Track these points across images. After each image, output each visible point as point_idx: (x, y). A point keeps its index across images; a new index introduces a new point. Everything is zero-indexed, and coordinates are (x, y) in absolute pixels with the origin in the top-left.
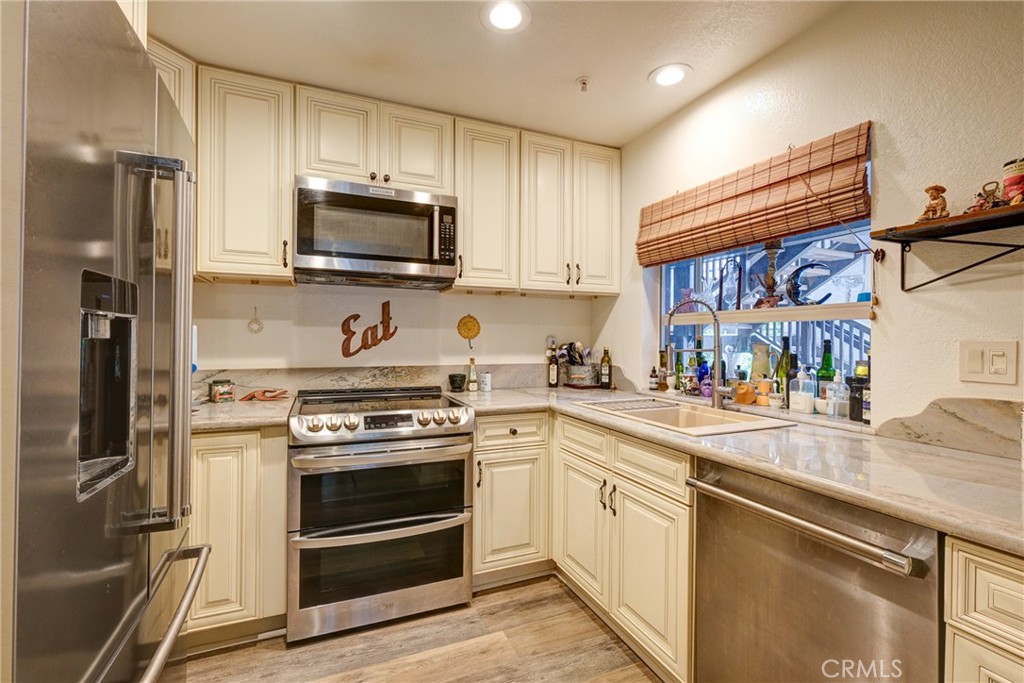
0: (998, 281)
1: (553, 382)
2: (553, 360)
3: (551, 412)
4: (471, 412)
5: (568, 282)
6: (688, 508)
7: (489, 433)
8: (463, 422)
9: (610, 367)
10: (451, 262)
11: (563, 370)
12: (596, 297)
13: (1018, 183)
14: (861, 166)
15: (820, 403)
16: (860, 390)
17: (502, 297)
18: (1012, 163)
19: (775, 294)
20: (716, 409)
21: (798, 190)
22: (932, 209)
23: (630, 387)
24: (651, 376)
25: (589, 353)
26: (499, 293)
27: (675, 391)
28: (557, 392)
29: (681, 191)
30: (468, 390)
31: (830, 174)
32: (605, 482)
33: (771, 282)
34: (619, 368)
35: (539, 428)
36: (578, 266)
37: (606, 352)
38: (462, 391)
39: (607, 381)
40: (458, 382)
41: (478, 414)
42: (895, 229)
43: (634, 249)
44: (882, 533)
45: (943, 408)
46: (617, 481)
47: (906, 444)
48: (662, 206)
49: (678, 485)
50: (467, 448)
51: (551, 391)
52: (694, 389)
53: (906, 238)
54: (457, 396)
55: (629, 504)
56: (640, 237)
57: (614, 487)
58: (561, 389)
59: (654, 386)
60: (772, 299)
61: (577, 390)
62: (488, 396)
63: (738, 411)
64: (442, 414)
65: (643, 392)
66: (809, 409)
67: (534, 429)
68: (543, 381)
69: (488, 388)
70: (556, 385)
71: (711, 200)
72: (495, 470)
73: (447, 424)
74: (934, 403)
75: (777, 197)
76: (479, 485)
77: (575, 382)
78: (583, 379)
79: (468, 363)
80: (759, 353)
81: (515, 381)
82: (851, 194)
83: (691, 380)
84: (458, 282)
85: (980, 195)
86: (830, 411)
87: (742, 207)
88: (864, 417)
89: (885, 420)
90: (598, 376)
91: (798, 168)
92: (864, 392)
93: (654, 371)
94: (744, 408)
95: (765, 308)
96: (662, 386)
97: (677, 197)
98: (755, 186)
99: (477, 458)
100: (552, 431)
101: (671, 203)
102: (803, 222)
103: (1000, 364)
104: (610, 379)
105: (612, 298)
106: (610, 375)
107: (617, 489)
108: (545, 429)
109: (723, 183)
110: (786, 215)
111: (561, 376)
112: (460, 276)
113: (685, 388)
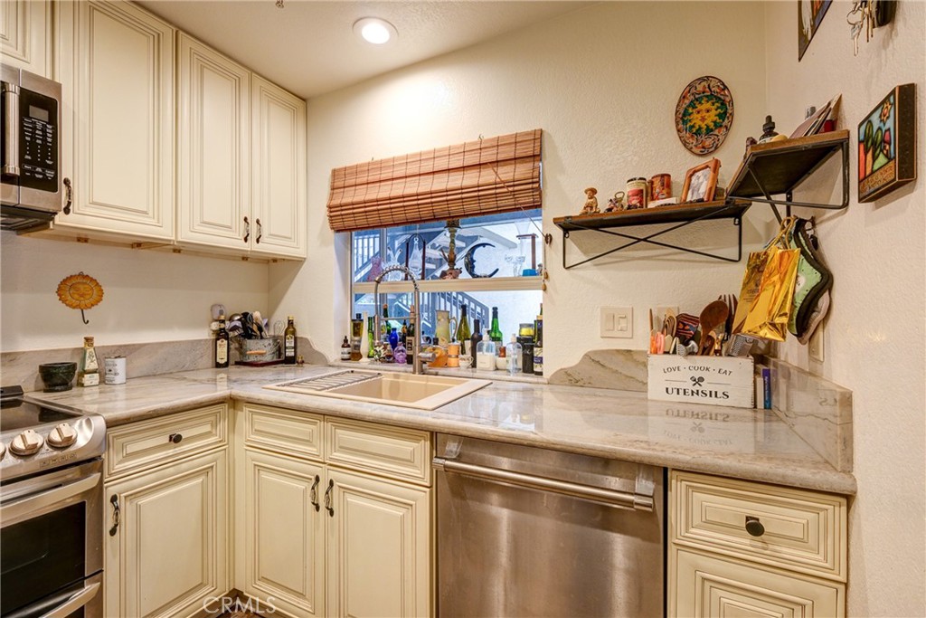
0: (620, 264)
1: (223, 362)
2: (221, 334)
3: (233, 402)
4: (99, 423)
5: (246, 240)
6: (428, 490)
7: (131, 448)
8: (81, 442)
9: (296, 339)
10: (51, 185)
11: (234, 345)
12: (275, 261)
13: (637, 195)
14: (536, 164)
15: (501, 362)
16: (531, 348)
17: (142, 252)
18: (632, 180)
19: (455, 267)
20: (417, 375)
21: (488, 176)
22: (589, 206)
23: (320, 359)
24: (343, 346)
25: (267, 325)
26: (138, 244)
27: (369, 360)
28: (227, 373)
29: (377, 158)
30: (82, 385)
31: (513, 166)
32: (317, 479)
33: (453, 257)
34: (306, 339)
35: (214, 425)
36: (258, 222)
37: (291, 323)
38: (70, 388)
39: (293, 354)
40: (57, 376)
41: (111, 424)
42: (571, 217)
43: (324, 212)
44: (621, 477)
45: (593, 359)
46: (334, 474)
47: (568, 388)
48: (356, 170)
49: (415, 467)
50: (90, 482)
51: (218, 373)
52: (389, 357)
53: (568, 226)
54: (58, 399)
55: (351, 499)
56: (331, 199)
57: (331, 483)
58: (232, 369)
59: (346, 356)
60: (453, 272)
61: (256, 368)
62: (120, 392)
63: (437, 374)
64: (33, 436)
65: (336, 364)
66: (492, 368)
67: (207, 428)
68: (208, 361)
69: (120, 378)
70: (226, 365)
71: (409, 172)
72: (143, 501)
73: (46, 453)
74: (586, 355)
75: (470, 179)
76: (113, 532)
77: (252, 359)
78: (262, 354)
79: (81, 344)
80: (442, 320)
81: (168, 365)
82: (530, 186)
83: (385, 348)
84: (60, 219)
85: (611, 200)
86: (511, 366)
87: (440, 183)
88: (535, 370)
89: (553, 372)
90: (279, 350)
91: (488, 156)
92: (535, 349)
93: (346, 341)
94: (441, 371)
95: (449, 279)
96: (355, 355)
97: (374, 163)
98: (451, 166)
99: (109, 491)
100: (233, 427)
101: (366, 168)
102: (492, 205)
103: (623, 324)
104: (295, 352)
105: (296, 263)
106: (295, 348)
107: (336, 483)
108: (223, 426)
109: (420, 158)
110: (479, 196)
111: (231, 352)
112: (67, 211)
113: (379, 356)
